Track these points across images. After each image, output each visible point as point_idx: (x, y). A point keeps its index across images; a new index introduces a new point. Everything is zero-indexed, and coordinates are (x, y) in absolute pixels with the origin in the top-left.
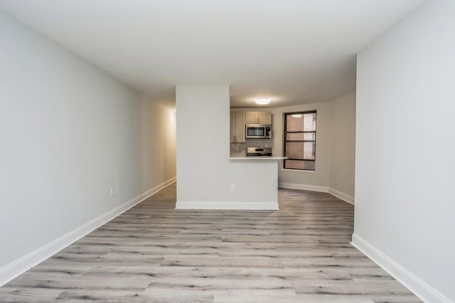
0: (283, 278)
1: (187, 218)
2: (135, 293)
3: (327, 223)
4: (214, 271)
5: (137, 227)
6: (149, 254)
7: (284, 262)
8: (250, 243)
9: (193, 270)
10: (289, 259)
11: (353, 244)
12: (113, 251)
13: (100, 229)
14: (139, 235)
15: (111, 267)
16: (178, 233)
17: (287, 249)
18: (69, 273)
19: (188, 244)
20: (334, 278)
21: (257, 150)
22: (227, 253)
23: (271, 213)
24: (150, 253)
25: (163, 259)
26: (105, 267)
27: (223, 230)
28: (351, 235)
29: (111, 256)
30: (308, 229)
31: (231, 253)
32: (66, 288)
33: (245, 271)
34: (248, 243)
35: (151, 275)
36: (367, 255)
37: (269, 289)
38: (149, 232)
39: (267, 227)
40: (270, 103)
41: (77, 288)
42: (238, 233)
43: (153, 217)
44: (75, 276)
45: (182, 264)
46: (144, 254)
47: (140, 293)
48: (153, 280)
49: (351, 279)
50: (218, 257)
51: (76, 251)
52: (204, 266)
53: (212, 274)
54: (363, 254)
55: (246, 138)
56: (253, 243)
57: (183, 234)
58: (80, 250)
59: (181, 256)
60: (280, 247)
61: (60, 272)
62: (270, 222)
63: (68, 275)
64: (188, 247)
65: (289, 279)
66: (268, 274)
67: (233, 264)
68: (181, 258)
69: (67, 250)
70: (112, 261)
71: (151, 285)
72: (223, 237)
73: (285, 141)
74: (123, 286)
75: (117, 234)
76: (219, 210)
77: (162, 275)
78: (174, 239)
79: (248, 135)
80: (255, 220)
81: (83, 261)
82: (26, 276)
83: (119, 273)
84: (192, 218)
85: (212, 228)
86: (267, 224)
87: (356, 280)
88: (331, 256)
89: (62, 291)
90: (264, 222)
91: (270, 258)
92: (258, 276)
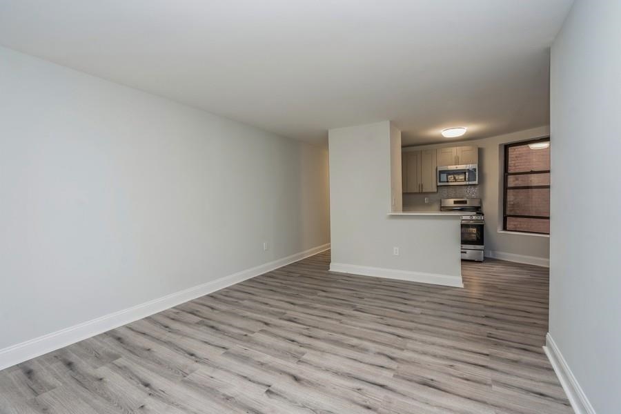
0: (392, 358)
2: (245, 333)
4: (323, 334)
5: (282, 283)
7: (410, 344)
8: (385, 318)
9: (304, 329)
10: (420, 343)
12: (250, 300)
13: (250, 280)
14: (279, 290)
15: (240, 311)
17: (427, 333)
18: (212, 308)
19: (318, 306)
20: (465, 376)
21: (455, 202)
22: (349, 322)
23: (445, 290)
24: (277, 307)
25: (285, 313)
26: (237, 310)
29: (246, 303)
30: (486, 317)
31: (354, 323)
32: (205, 318)
33: (355, 341)
34: (382, 317)
35: (266, 324)
37: (367, 364)
38: (289, 289)
39: (426, 305)
40: (465, 134)
41: (210, 319)
42: (380, 305)
43: (302, 276)
44: (215, 311)
46: (271, 306)
47: (250, 335)
48: (265, 328)
50: (338, 323)
51: (224, 293)
52: (317, 328)
53: (319, 336)
54: (551, 365)
55: (438, 186)
56: (388, 319)
57: (319, 296)
58: (228, 294)
59: (302, 315)
62: (435, 300)
63: (210, 310)
64: (315, 308)
65: (398, 362)
66: (378, 350)
67: (346, 332)
68: (301, 316)
69: (219, 292)
70: (245, 307)
71: (262, 331)
72: (359, 306)
73: (505, 188)
74: (241, 326)
75: (262, 286)
76: (378, 278)
77: (275, 326)
78: (308, 299)
79: (440, 182)
81: (226, 302)
82: (186, 304)
83: (244, 317)
84: (339, 282)
85: (355, 295)
86: (428, 301)
87: (495, 388)
88: (487, 355)
89: (201, 319)
90: (424, 299)
91: (395, 337)
92: (364, 350)
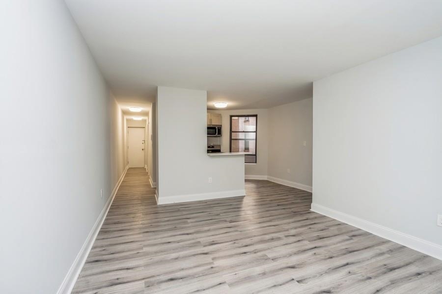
1: (179, 210)
3: (286, 200)
6: (181, 242)
11: (312, 210)
16: (187, 223)
27: (221, 215)
28: (310, 205)
36: (324, 215)
45: (219, 242)
49: (328, 229)
60: (273, 219)
61: (116, 270)
80: (236, 205)
